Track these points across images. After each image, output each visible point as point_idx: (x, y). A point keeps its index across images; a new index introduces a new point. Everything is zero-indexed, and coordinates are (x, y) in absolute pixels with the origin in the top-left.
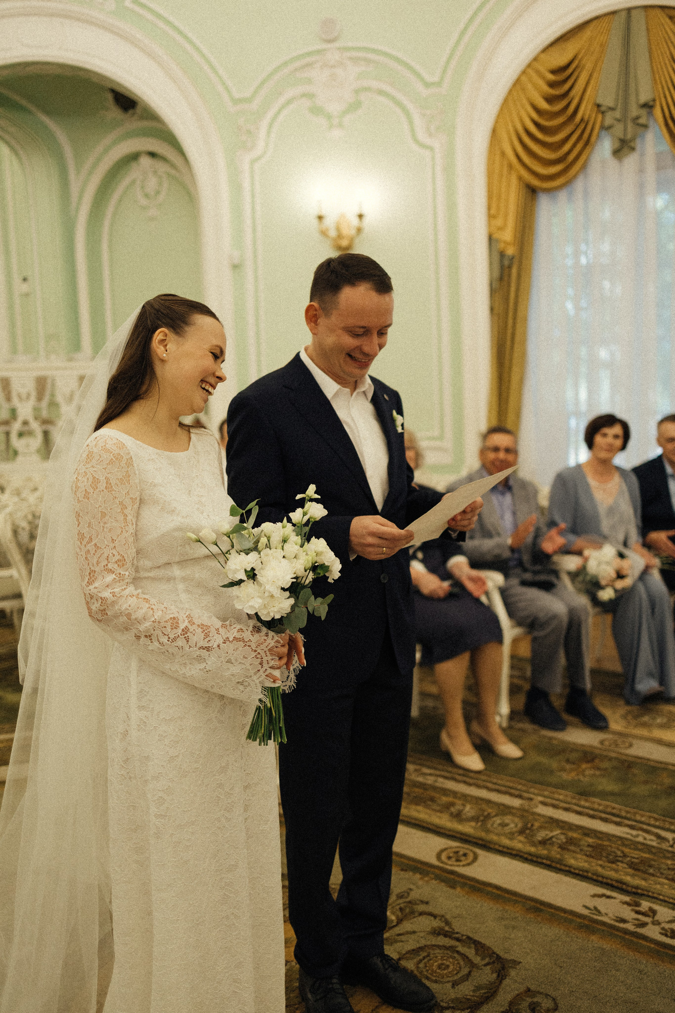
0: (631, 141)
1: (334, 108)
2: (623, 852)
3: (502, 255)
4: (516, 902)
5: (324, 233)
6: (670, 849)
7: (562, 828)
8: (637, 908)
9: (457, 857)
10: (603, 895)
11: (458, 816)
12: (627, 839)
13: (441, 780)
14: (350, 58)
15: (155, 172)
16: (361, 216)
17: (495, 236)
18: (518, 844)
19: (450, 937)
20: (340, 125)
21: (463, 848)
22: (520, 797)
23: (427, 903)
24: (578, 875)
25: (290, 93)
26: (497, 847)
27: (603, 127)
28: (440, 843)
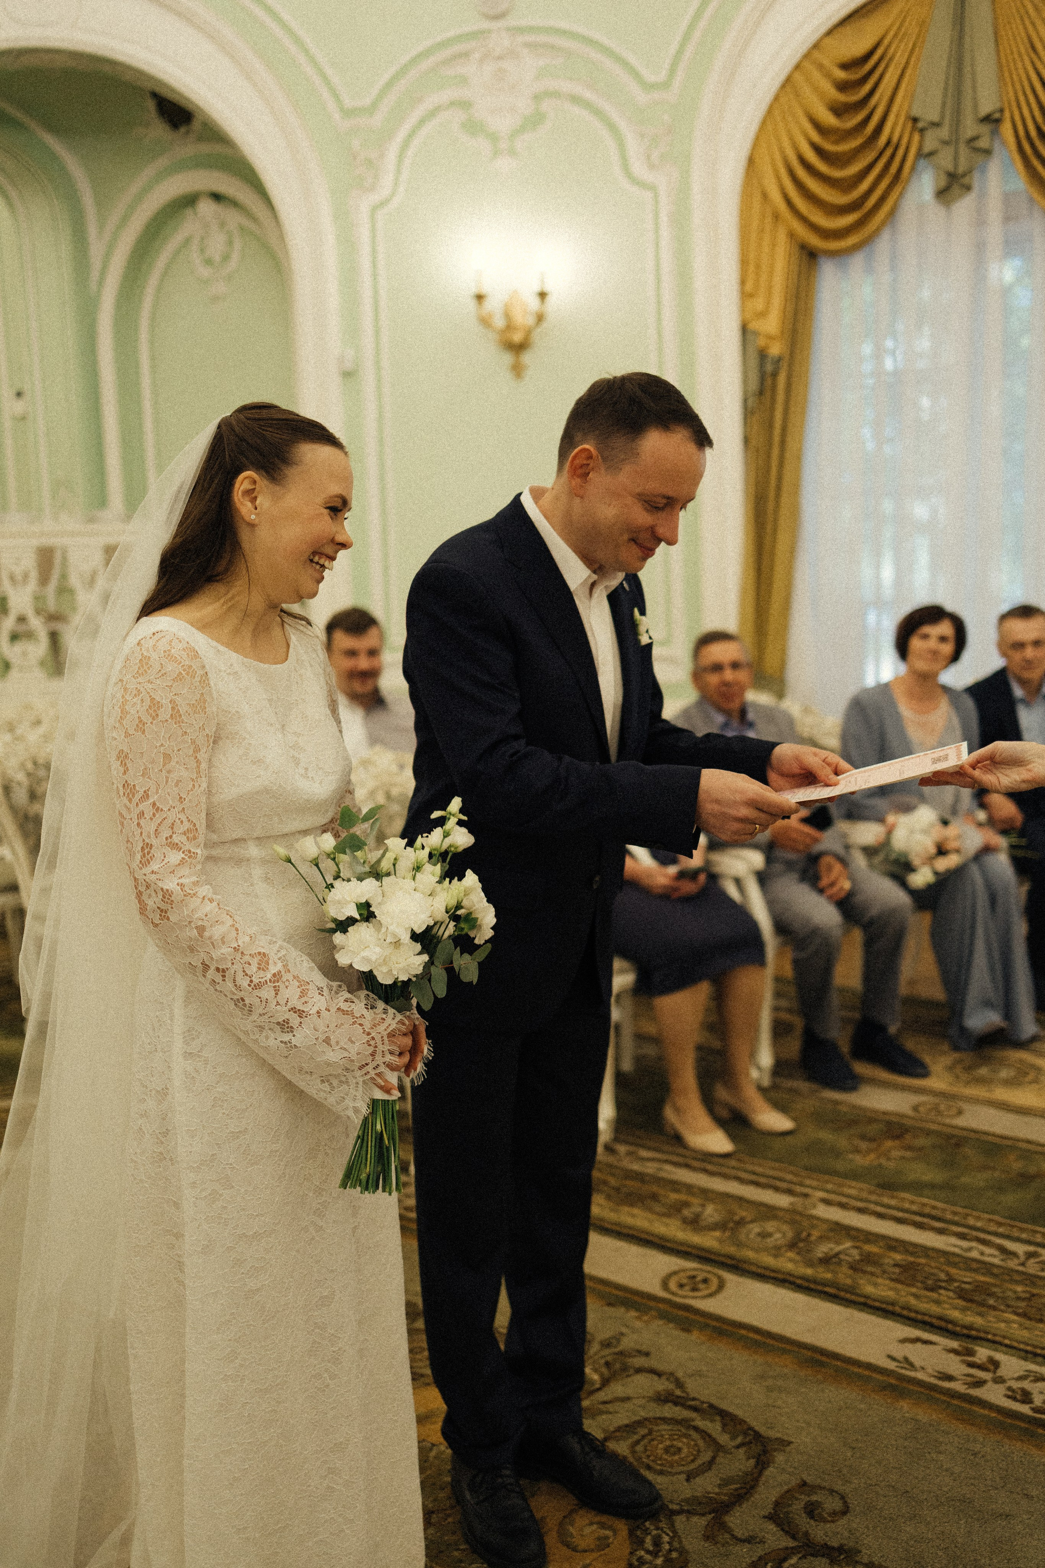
0: (964, 175)
1: (503, 124)
2: (948, 1274)
3: (762, 355)
4: (784, 1351)
5: (485, 322)
6: (1021, 1268)
7: (854, 1239)
8: (970, 1359)
9: (694, 1284)
10: (917, 1340)
11: (694, 1223)
12: (954, 1254)
13: (668, 1167)
14: (527, 45)
15: (222, 225)
16: (542, 295)
17: (753, 326)
18: (788, 1263)
19: (684, 1406)
20: (512, 152)
21: (701, 1270)
22: (790, 1192)
23: (647, 1354)
24: (878, 1309)
25: (432, 100)
26: (754, 1269)
27: (920, 155)
28: (666, 1263)
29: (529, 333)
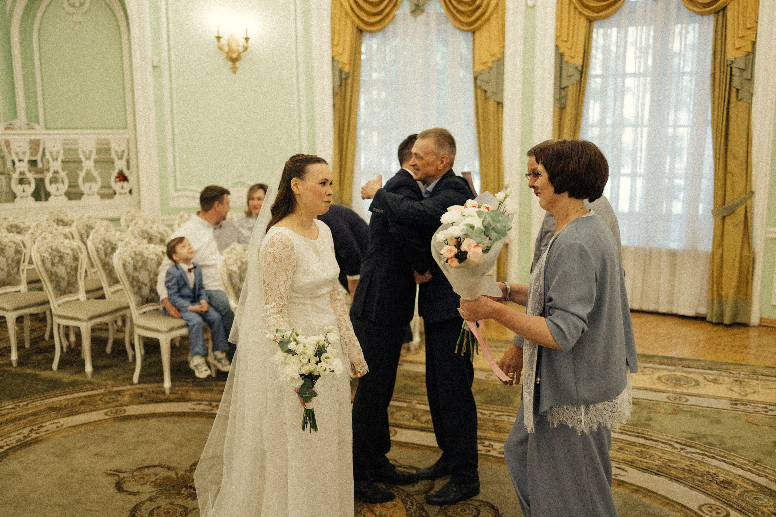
0: (421, 6)
3: (341, 71)
5: (220, 48)
16: (247, 39)
17: (336, 58)
18: (414, 423)
29: (240, 54)
